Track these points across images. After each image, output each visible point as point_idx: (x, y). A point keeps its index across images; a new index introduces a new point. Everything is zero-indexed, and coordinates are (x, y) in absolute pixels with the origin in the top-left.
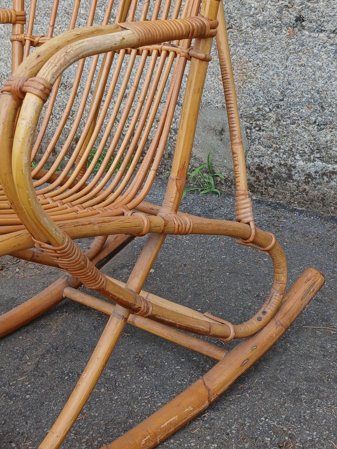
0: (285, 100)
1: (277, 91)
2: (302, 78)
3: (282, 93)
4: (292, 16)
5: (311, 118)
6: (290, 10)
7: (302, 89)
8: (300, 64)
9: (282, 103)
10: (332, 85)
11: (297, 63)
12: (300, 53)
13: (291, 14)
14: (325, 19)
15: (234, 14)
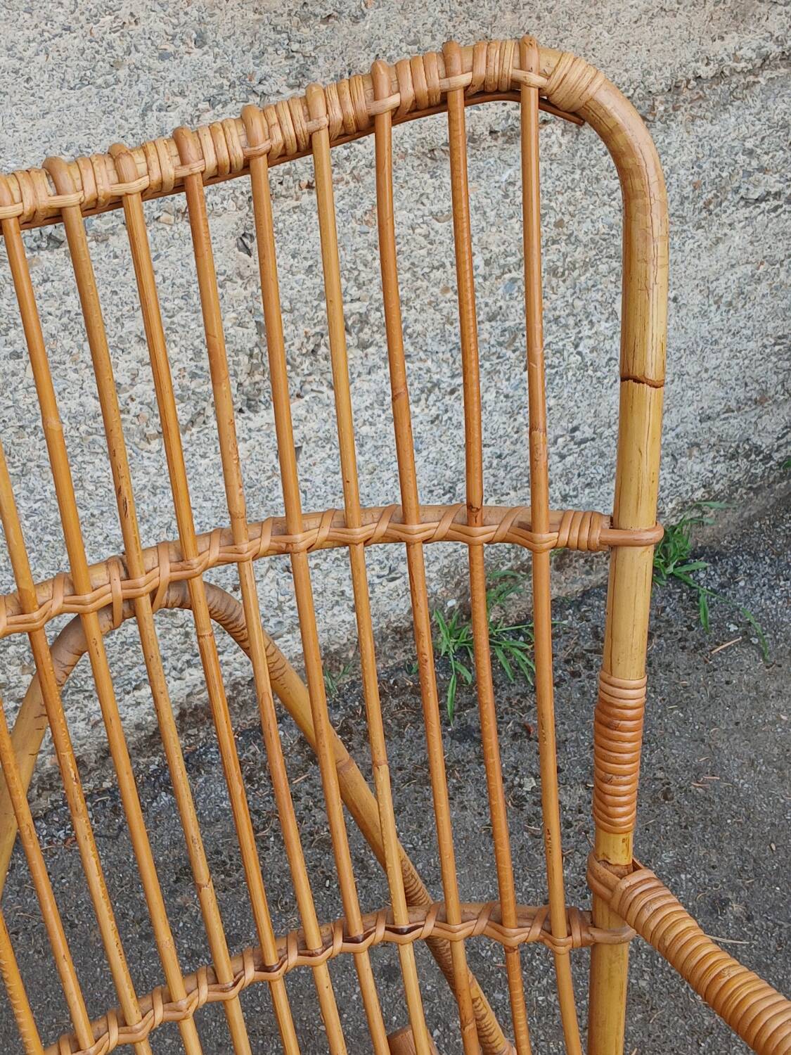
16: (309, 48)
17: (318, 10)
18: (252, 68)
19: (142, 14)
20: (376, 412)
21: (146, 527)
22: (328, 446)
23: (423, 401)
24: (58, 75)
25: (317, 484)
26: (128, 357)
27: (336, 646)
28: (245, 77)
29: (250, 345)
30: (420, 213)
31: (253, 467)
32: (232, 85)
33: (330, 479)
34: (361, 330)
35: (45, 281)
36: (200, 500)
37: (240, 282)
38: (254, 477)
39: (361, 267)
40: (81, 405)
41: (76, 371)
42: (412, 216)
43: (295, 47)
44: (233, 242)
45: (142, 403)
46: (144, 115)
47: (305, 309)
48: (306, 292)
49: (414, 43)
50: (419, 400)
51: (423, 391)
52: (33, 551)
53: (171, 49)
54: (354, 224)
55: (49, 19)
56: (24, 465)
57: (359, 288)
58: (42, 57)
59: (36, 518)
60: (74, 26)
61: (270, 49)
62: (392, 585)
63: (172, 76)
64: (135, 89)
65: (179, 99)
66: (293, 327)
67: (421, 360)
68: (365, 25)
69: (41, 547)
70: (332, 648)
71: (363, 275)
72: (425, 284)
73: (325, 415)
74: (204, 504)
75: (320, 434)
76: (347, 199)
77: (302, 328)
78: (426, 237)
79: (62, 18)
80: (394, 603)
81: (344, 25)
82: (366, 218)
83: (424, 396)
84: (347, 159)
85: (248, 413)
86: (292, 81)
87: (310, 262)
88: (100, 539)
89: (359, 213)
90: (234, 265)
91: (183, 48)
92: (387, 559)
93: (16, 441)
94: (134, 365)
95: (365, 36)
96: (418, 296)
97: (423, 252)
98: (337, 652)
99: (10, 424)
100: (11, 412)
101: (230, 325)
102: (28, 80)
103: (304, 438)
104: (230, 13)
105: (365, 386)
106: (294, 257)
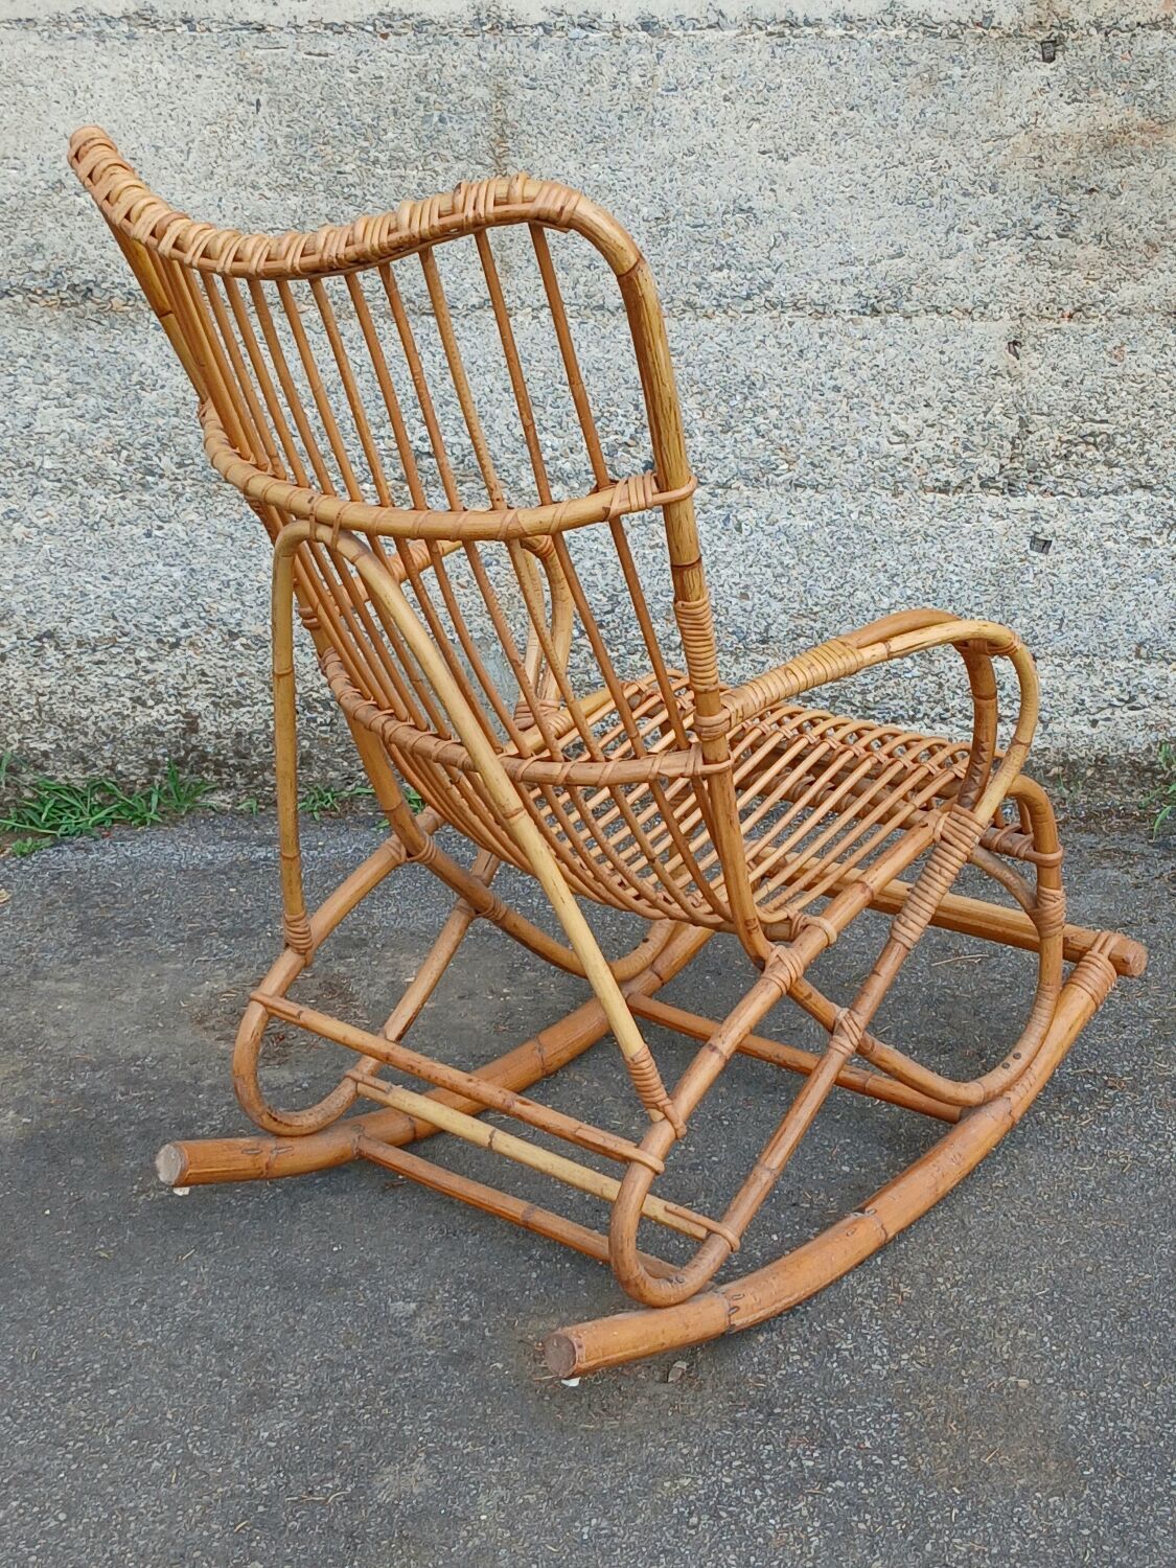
0: (617, 610)
1: (600, 596)
2: (658, 567)
3: (610, 599)
4: (637, 461)
5: (672, 637)
6: (631, 449)
7: (657, 589)
8: (653, 543)
9: (609, 617)
10: (720, 577)
11: (647, 543)
12: (654, 525)
13: (635, 457)
14: (707, 465)
15: (502, 461)
16: (1074, 209)
17: (1083, 183)
18: (1030, 215)
19: (953, 163)
20: (1121, 532)
21: (916, 567)
22: (1075, 549)
23: (1165, 536)
24: (892, 193)
25: (1063, 581)
26: (916, 415)
27: (1075, 757)
28: (1024, 222)
29: (1012, 434)
30: (1162, 361)
31: (1007, 544)
32: (1014, 225)
33: (1075, 581)
34: (1108, 449)
35: (864, 338)
36: (962, 560)
37: (1008, 379)
38: (1009, 556)
39: (1110, 394)
40: (878, 443)
41: (877, 414)
42: (1156, 361)
43: (1064, 206)
44: (1005, 344)
45: (922, 456)
46: (947, 233)
47: (1059, 417)
48: (1062, 402)
49: (1162, 223)
50: (1162, 533)
51: (1164, 526)
52: (827, 556)
53: (971, 190)
54: (1104, 355)
55: (891, 155)
56: (831, 479)
57: (1108, 412)
58: (883, 179)
59: (834, 528)
60: (907, 162)
61: (1045, 205)
62: (1132, 713)
63: (970, 210)
64: (943, 214)
65: (974, 227)
66: (1048, 429)
67: (1164, 496)
68: (1122, 201)
69: (834, 554)
70: (1072, 757)
71: (1111, 401)
72: (1167, 424)
73: (1074, 519)
74: (966, 565)
75: (1069, 535)
76: (1099, 333)
77: (1057, 433)
78: (1169, 383)
79: (899, 156)
80: (1133, 734)
81: (1103, 198)
82: (1116, 352)
83: (1166, 531)
84: (1103, 302)
85: (1007, 496)
86: (1059, 231)
87: (1067, 378)
88: (879, 564)
89: (1110, 347)
90: (1004, 362)
91: (980, 191)
92: (1128, 684)
93: (829, 458)
94: (920, 422)
95: (1120, 209)
96: (1159, 434)
97: (1166, 395)
98: (1074, 763)
99: (826, 442)
100: (827, 433)
101: (997, 412)
102: (872, 192)
103: (1054, 533)
104: (1017, 173)
105: (1111, 504)
106: (1053, 369)
